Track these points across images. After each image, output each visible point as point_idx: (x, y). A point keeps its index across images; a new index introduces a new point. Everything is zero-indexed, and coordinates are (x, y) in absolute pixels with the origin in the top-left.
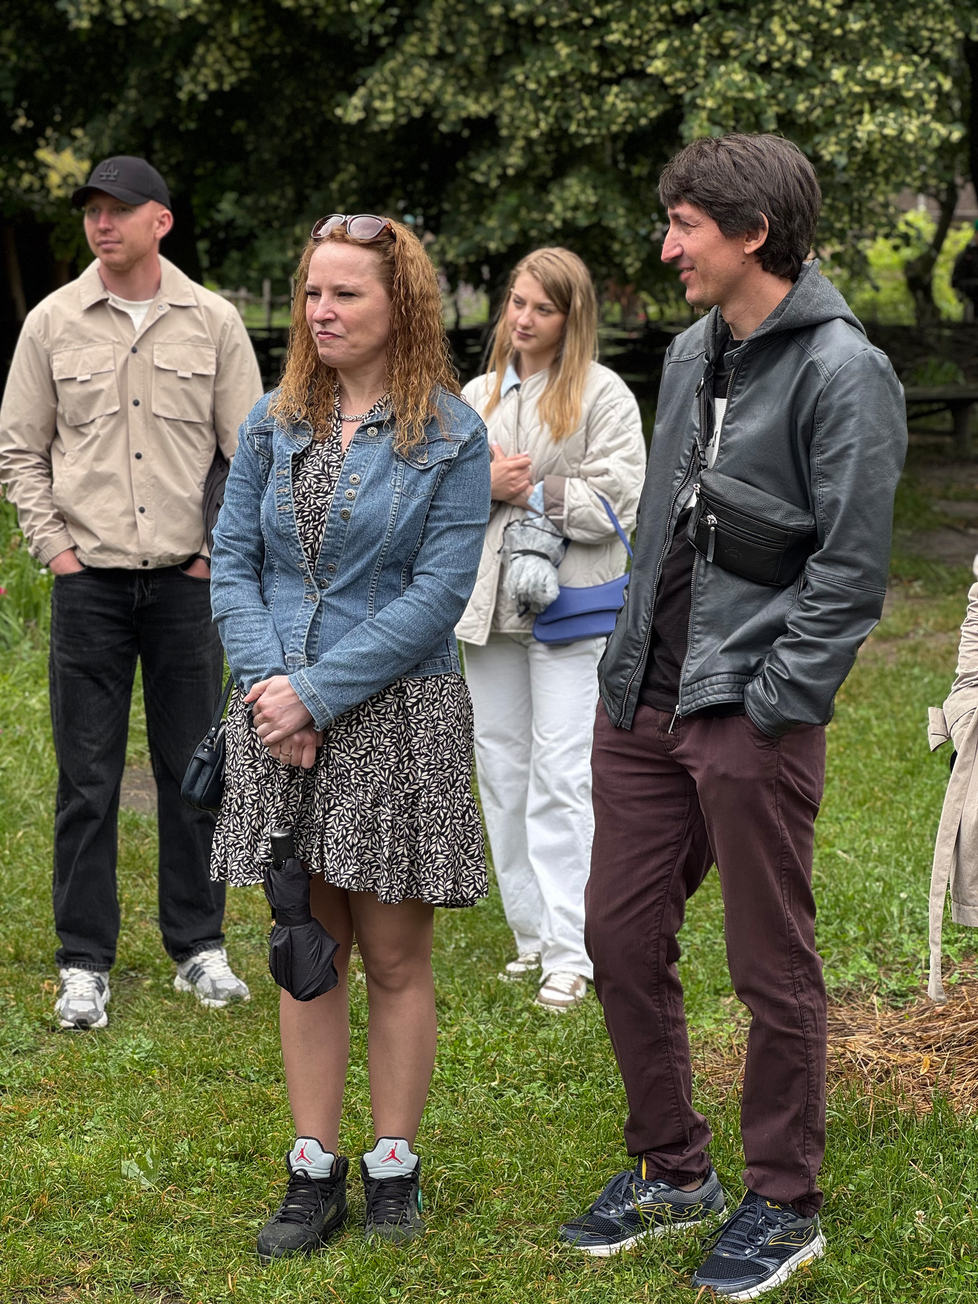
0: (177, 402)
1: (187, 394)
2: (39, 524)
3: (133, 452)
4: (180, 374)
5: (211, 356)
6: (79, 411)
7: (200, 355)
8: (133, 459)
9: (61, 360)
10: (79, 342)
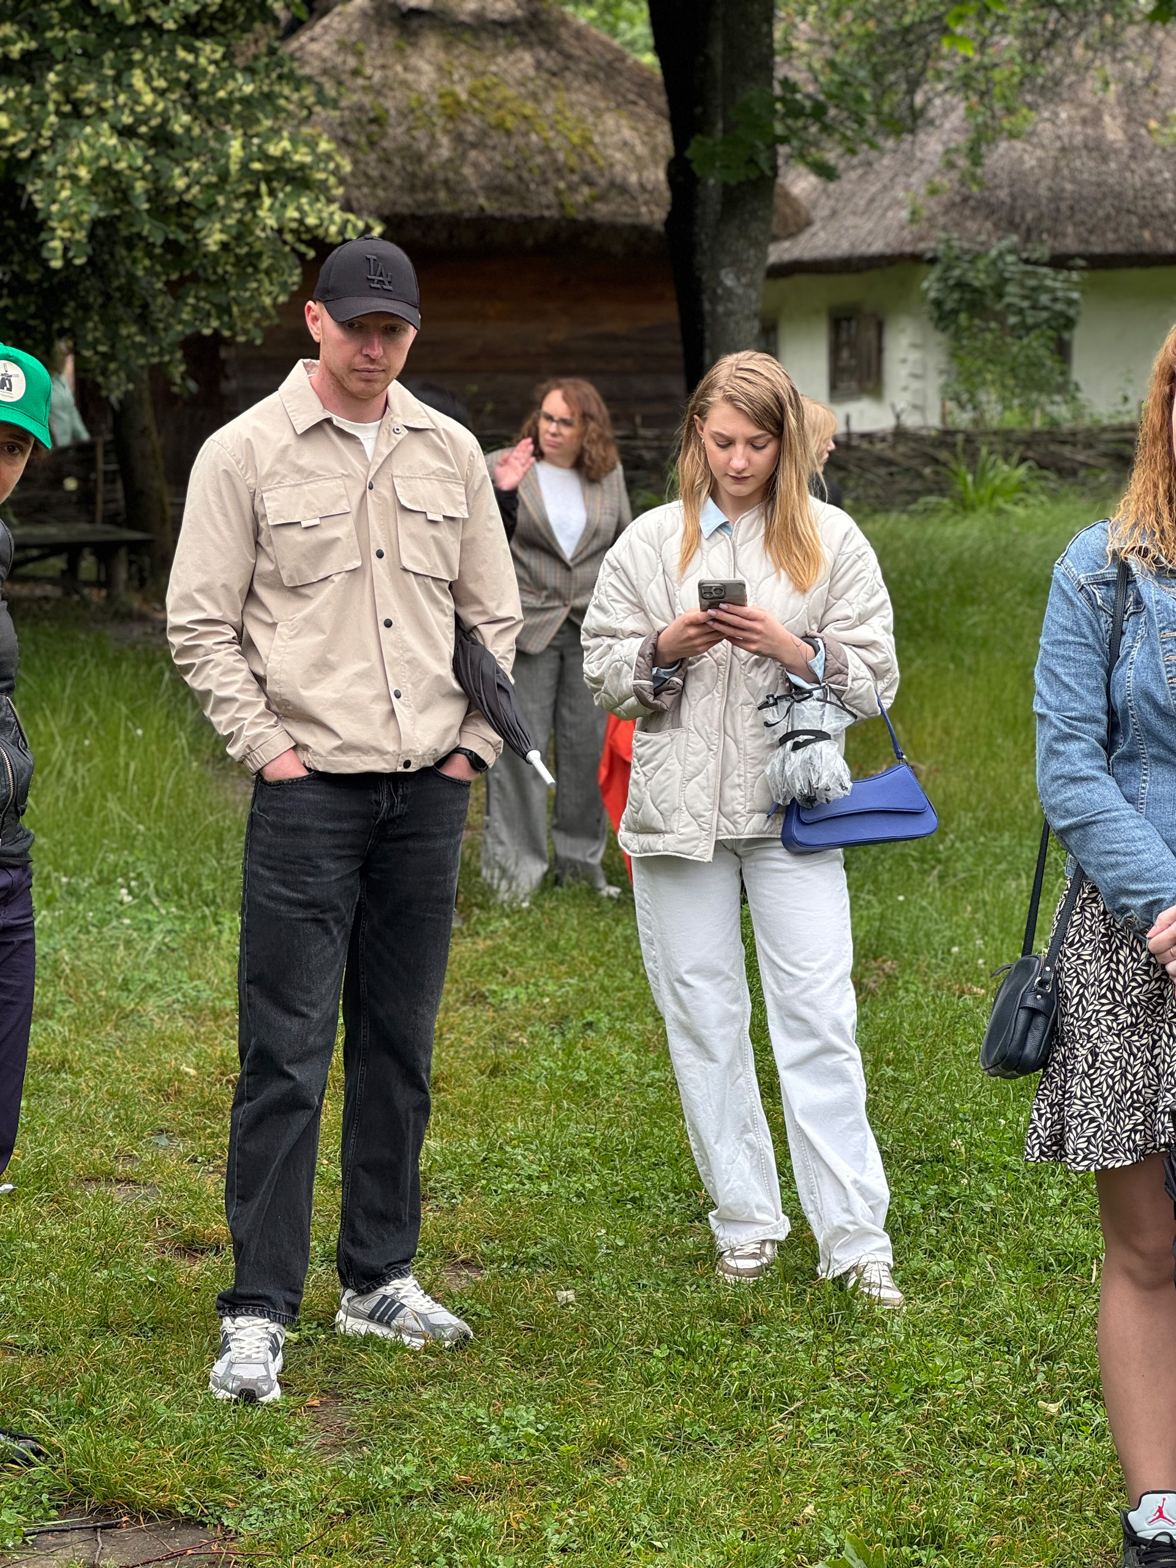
0: (427, 554)
1: (437, 542)
2: (249, 715)
3: (381, 619)
4: (431, 517)
5: (460, 494)
6: (304, 566)
7: (448, 492)
8: (382, 628)
9: (275, 500)
10: (298, 477)
